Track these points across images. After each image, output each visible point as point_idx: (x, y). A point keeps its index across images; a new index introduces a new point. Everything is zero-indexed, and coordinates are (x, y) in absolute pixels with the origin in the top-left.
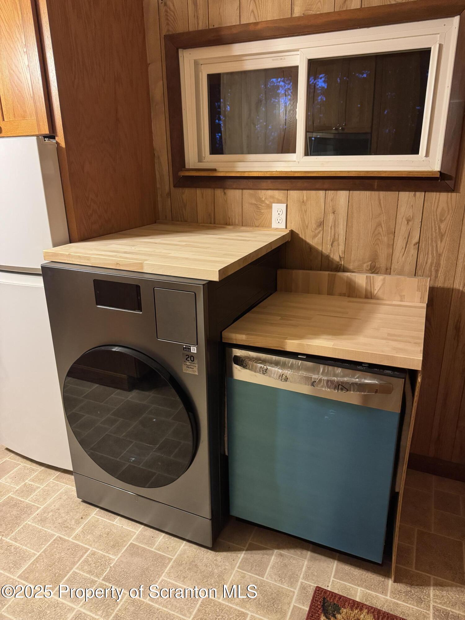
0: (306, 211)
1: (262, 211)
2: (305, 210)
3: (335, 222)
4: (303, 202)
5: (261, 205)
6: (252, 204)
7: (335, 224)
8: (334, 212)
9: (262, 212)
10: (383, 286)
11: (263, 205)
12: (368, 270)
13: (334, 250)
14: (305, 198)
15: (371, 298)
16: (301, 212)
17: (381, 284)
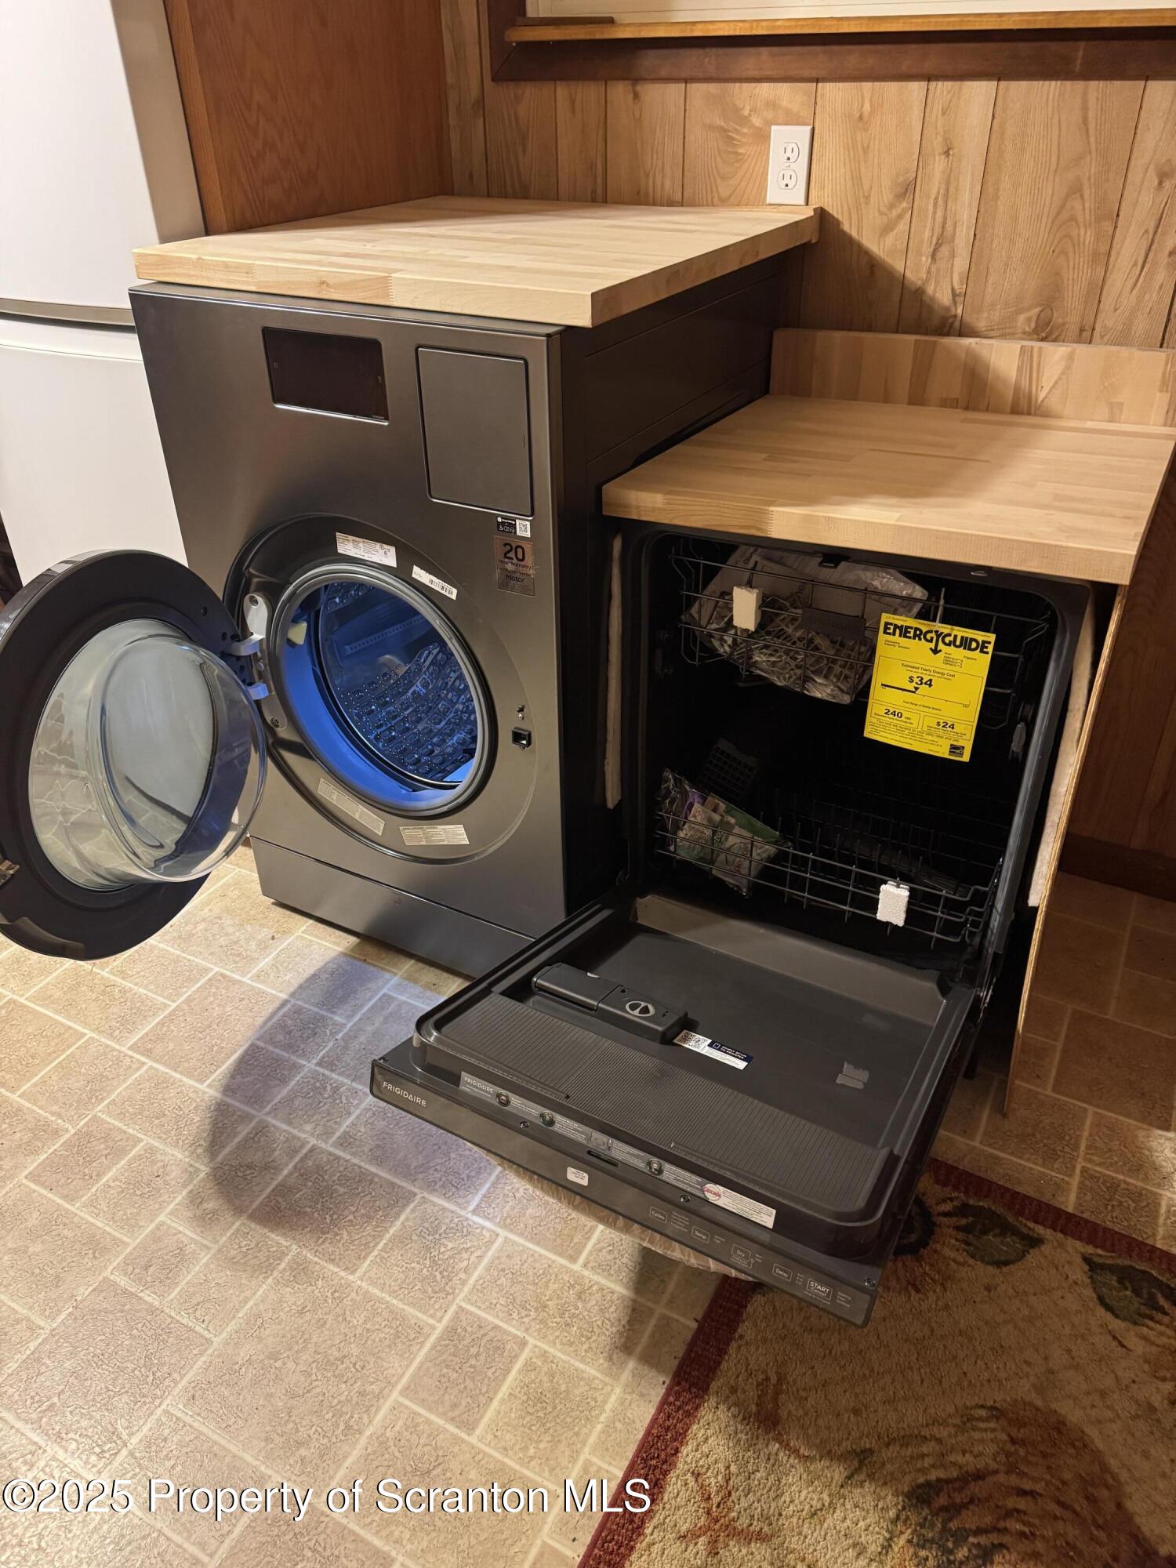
0: (866, 150)
1: (740, 151)
2: (863, 147)
3: (948, 183)
4: (861, 118)
5: (736, 131)
6: (711, 128)
7: (947, 190)
8: (949, 149)
9: (741, 154)
10: (1064, 377)
11: (745, 130)
12: (1029, 334)
13: (938, 270)
14: (867, 106)
15: (1029, 414)
16: (851, 152)
17: (1060, 371)
